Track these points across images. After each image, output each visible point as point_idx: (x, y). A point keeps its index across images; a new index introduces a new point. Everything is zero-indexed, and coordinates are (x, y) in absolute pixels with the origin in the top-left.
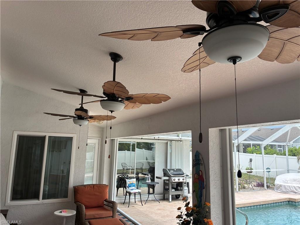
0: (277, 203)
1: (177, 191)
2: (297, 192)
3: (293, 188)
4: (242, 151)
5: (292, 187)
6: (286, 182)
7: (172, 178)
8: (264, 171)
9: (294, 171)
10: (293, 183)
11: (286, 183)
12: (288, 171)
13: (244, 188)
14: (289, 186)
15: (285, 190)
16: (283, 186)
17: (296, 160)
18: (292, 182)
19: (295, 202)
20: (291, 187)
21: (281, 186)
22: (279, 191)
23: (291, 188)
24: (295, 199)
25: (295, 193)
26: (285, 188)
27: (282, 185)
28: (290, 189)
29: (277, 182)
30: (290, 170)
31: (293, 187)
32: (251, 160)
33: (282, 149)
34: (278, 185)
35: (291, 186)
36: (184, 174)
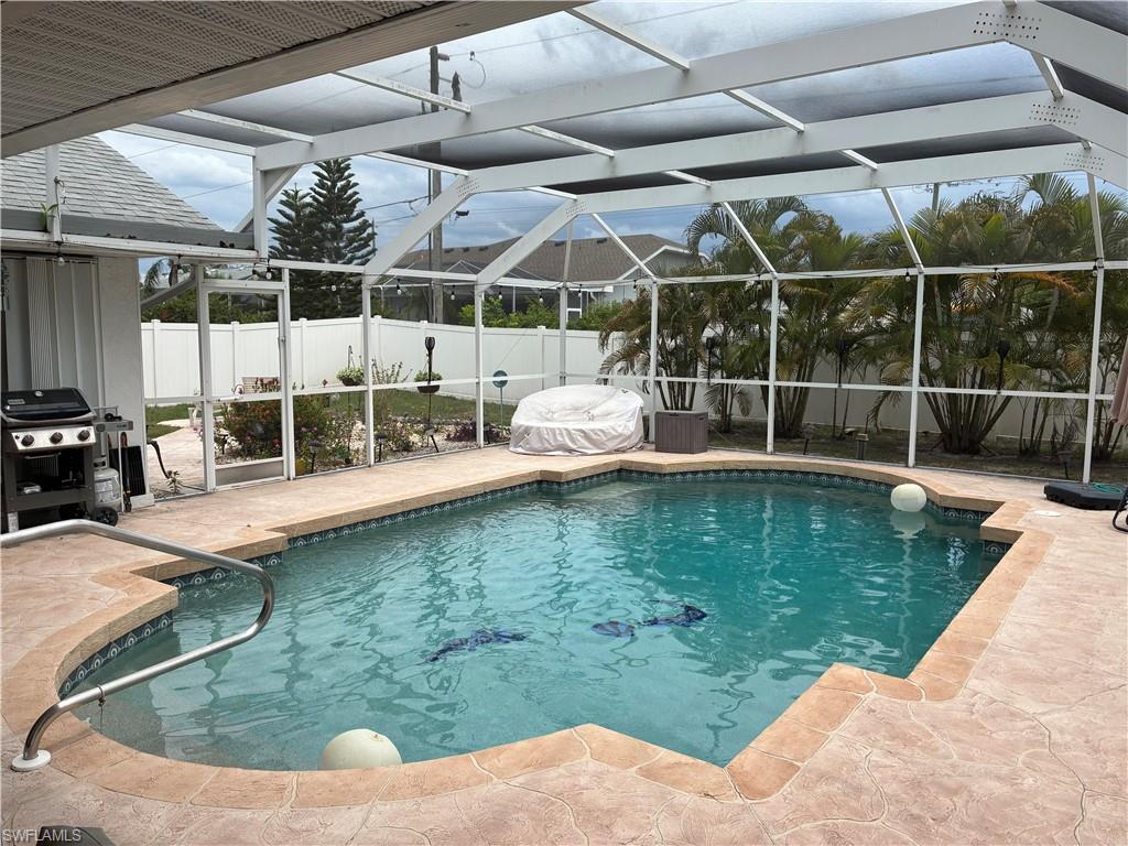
0: (496, 491)
1: (53, 493)
2: (574, 447)
3: (563, 437)
4: (440, 318)
5: (561, 434)
6: (549, 416)
7: (14, 434)
8: (478, 383)
9: (582, 378)
10: (568, 418)
11: (548, 420)
12: (563, 380)
13: (407, 448)
14: (553, 430)
15: (537, 445)
16: (533, 431)
17: (596, 343)
18: (566, 415)
19: (559, 483)
20: (558, 432)
21: (527, 430)
22: (520, 450)
23: (559, 438)
24: (559, 474)
25: (571, 451)
26: (541, 438)
27: (532, 427)
28: (556, 440)
29: (518, 420)
30: (571, 375)
31: (564, 433)
32: (430, 344)
33: (580, 310)
34: (520, 426)
35: (559, 429)
36: (89, 411)
